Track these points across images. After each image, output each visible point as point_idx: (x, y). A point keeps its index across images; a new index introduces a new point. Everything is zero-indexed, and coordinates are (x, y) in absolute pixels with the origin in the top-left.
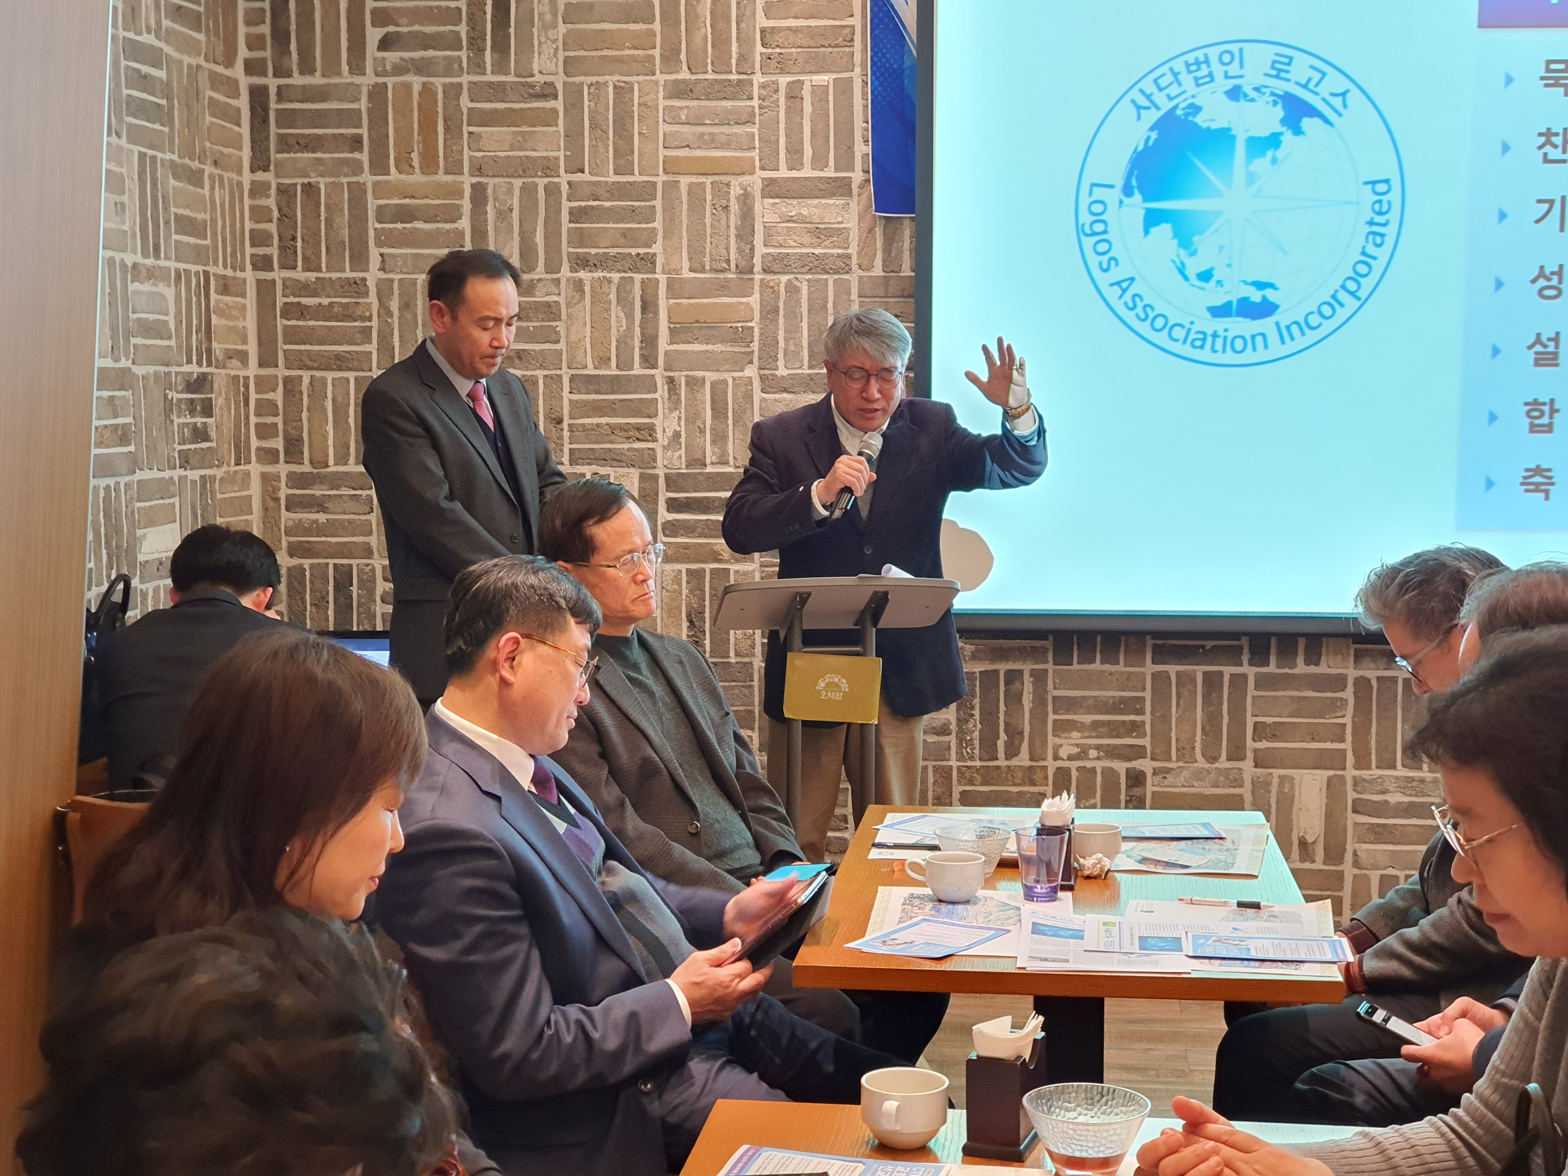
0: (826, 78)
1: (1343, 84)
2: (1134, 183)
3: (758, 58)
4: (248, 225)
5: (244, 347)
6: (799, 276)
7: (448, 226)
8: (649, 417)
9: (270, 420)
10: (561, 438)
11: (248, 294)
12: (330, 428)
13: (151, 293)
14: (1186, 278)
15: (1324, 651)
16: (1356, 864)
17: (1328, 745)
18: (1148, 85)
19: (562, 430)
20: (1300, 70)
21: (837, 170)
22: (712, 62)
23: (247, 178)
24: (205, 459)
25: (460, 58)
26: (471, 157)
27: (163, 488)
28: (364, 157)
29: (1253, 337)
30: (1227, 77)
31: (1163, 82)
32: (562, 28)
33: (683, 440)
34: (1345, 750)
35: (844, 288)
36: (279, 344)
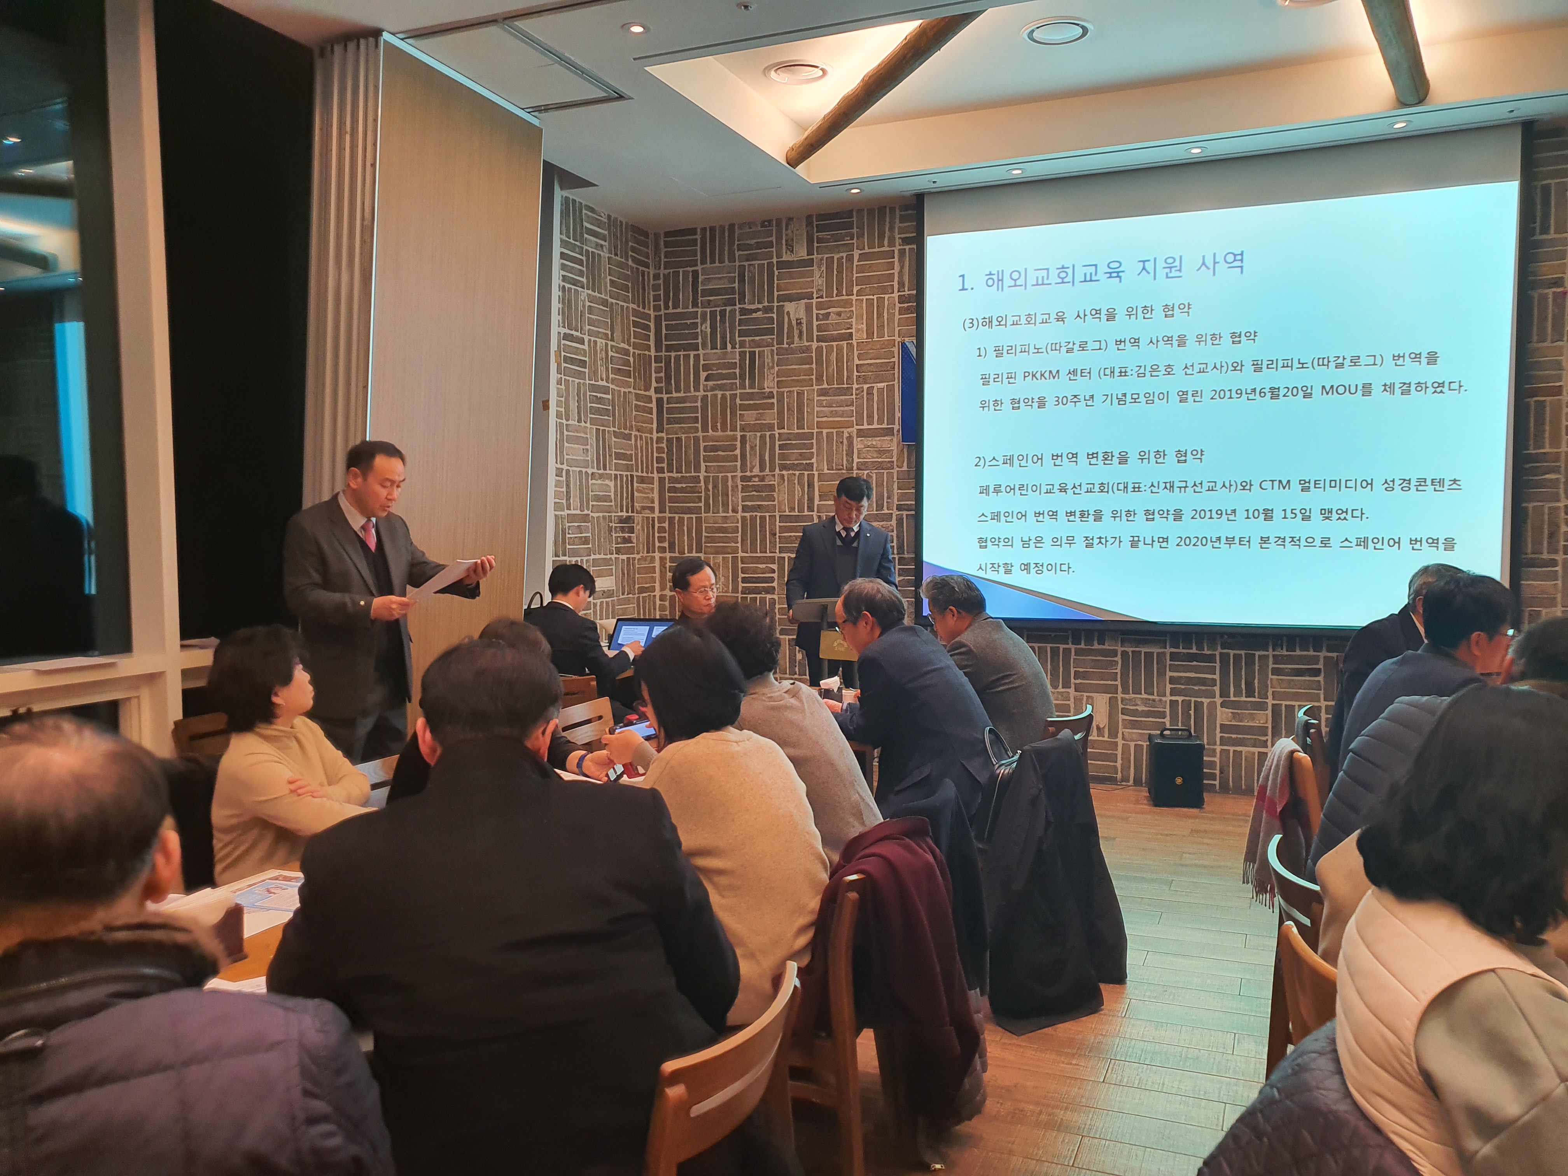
0: (883, 385)
3: (855, 377)
4: (655, 455)
5: (651, 505)
6: (872, 471)
7: (731, 453)
9: (663, 535)
10: (775, 542)
11: (654, 483)
12: (686, 538)
13: (601, 484)
15: (1106, 638)
16: (1123, 738)
17: (1109, 682)
19: (776, 538)
21: (888, 424)
22: (836, 380)
23: (655, 436)
24: (630, 551)
25: (736, 383)
26: (740, 424)
27: (607, 562)
28: (699, 425)
32: (776, 369)
34: (1117, 685)
35: (890, 476)
36: (667, 503)
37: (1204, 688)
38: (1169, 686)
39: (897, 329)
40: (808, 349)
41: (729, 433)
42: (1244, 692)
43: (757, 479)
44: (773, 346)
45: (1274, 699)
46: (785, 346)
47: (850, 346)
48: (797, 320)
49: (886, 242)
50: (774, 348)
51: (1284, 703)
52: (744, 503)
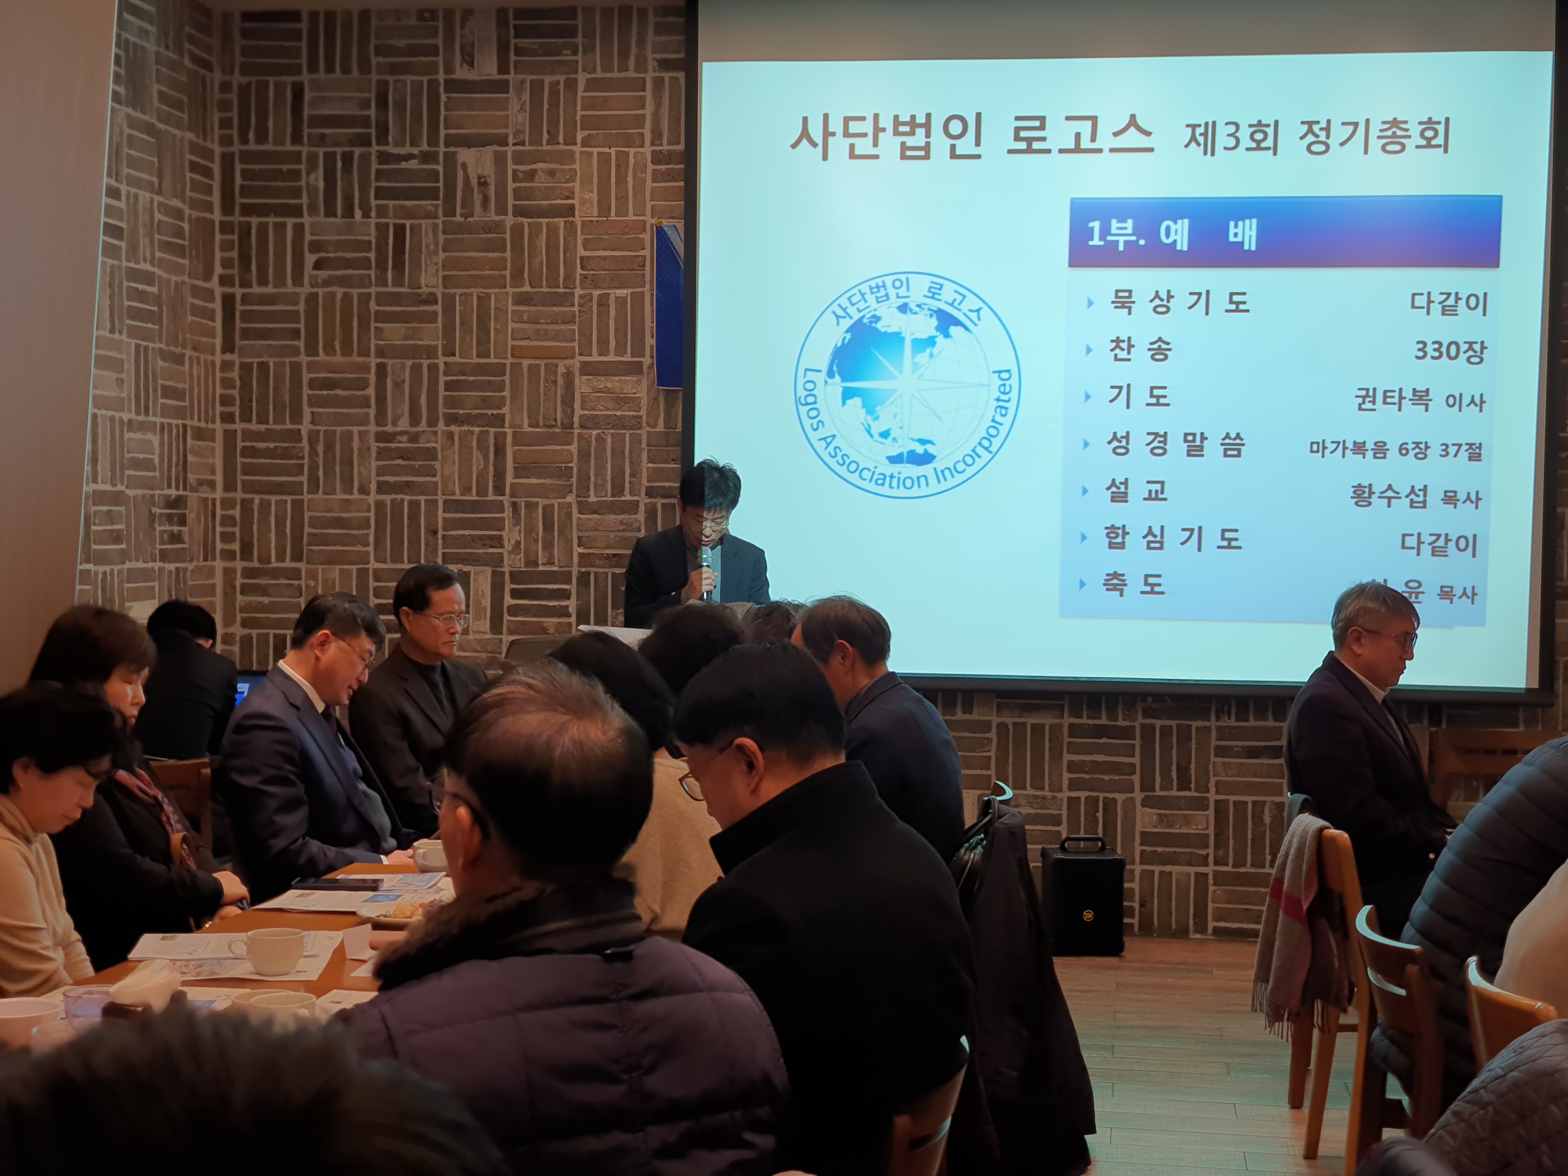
0: (626, 292)
1: (978, 304)
2: (835, 368)
3: (578, 277)
4: (219, 391)
5: (212, 477)
6: (605, 431)
7: (359, 393)
8: (499, 530)
9: (230, 529)
10: (436, 544)
11: (217, 440)
12: (273, 536)
13: (142, 440)
14: (871, 436)
15: (975, 704)
17: (978, 772)
18: (844, 301)
19: (437, 539)
20: (948, 293)
21: (632, 356)
22: (546, 280)
23: (218, 358)
24: (178, 556)
25: (369, 276)
26: (377, 346)
27: (146, 575)
28: (301, 344)
29: (918, 478)
30: (898, 297)
31: (854, 300)
32: (442, 255)
33: (522, 547)
34: (990, 775)
35: (636, 439)
36: (239, 475)
37: (1117, 778)
38: (1066, 776)
39: (649, 204)
40: (498, 227)
41: (356, 359)
42: (1175, 782)
43: (405, 438)
44: (437, 218)
45: (1217, 793)
46: (458, 219)
47: (571, 228)
48: (480, 178)
49: (632, 63)
50: (439, 222)
51: (1232, 798)
52: (381, 479)
